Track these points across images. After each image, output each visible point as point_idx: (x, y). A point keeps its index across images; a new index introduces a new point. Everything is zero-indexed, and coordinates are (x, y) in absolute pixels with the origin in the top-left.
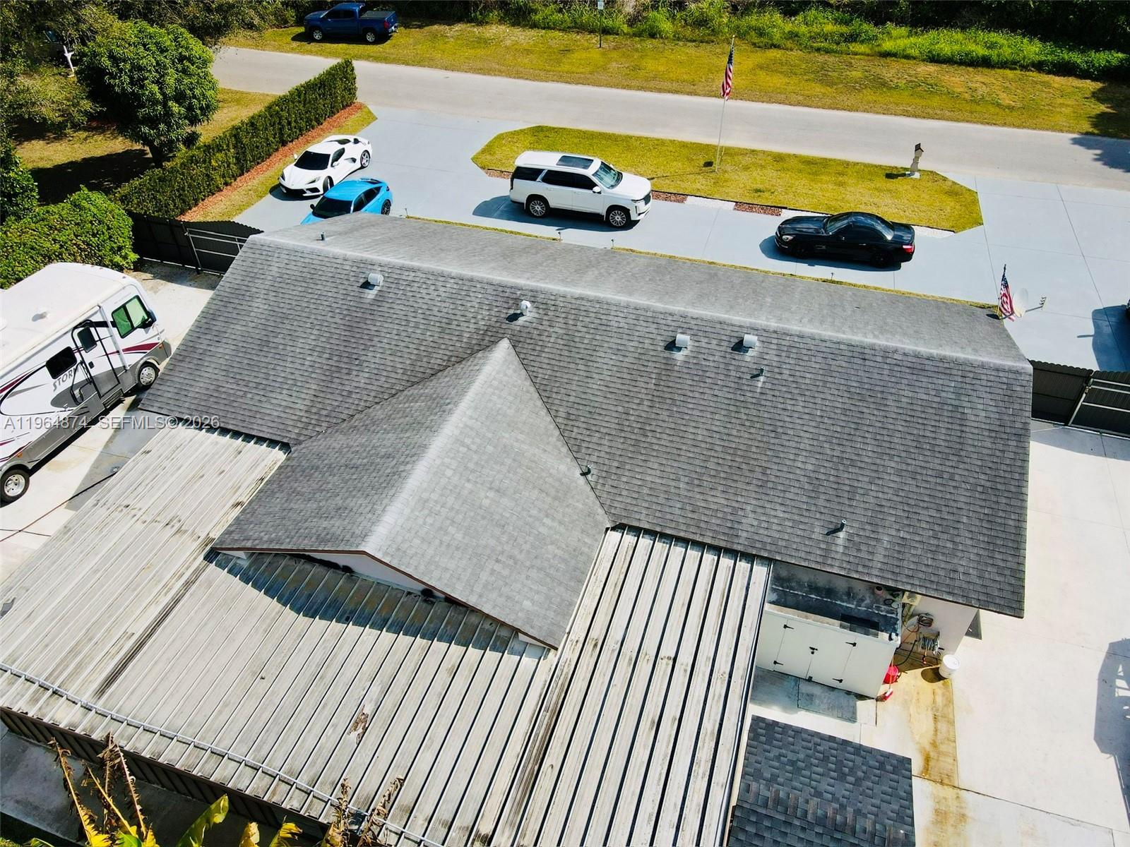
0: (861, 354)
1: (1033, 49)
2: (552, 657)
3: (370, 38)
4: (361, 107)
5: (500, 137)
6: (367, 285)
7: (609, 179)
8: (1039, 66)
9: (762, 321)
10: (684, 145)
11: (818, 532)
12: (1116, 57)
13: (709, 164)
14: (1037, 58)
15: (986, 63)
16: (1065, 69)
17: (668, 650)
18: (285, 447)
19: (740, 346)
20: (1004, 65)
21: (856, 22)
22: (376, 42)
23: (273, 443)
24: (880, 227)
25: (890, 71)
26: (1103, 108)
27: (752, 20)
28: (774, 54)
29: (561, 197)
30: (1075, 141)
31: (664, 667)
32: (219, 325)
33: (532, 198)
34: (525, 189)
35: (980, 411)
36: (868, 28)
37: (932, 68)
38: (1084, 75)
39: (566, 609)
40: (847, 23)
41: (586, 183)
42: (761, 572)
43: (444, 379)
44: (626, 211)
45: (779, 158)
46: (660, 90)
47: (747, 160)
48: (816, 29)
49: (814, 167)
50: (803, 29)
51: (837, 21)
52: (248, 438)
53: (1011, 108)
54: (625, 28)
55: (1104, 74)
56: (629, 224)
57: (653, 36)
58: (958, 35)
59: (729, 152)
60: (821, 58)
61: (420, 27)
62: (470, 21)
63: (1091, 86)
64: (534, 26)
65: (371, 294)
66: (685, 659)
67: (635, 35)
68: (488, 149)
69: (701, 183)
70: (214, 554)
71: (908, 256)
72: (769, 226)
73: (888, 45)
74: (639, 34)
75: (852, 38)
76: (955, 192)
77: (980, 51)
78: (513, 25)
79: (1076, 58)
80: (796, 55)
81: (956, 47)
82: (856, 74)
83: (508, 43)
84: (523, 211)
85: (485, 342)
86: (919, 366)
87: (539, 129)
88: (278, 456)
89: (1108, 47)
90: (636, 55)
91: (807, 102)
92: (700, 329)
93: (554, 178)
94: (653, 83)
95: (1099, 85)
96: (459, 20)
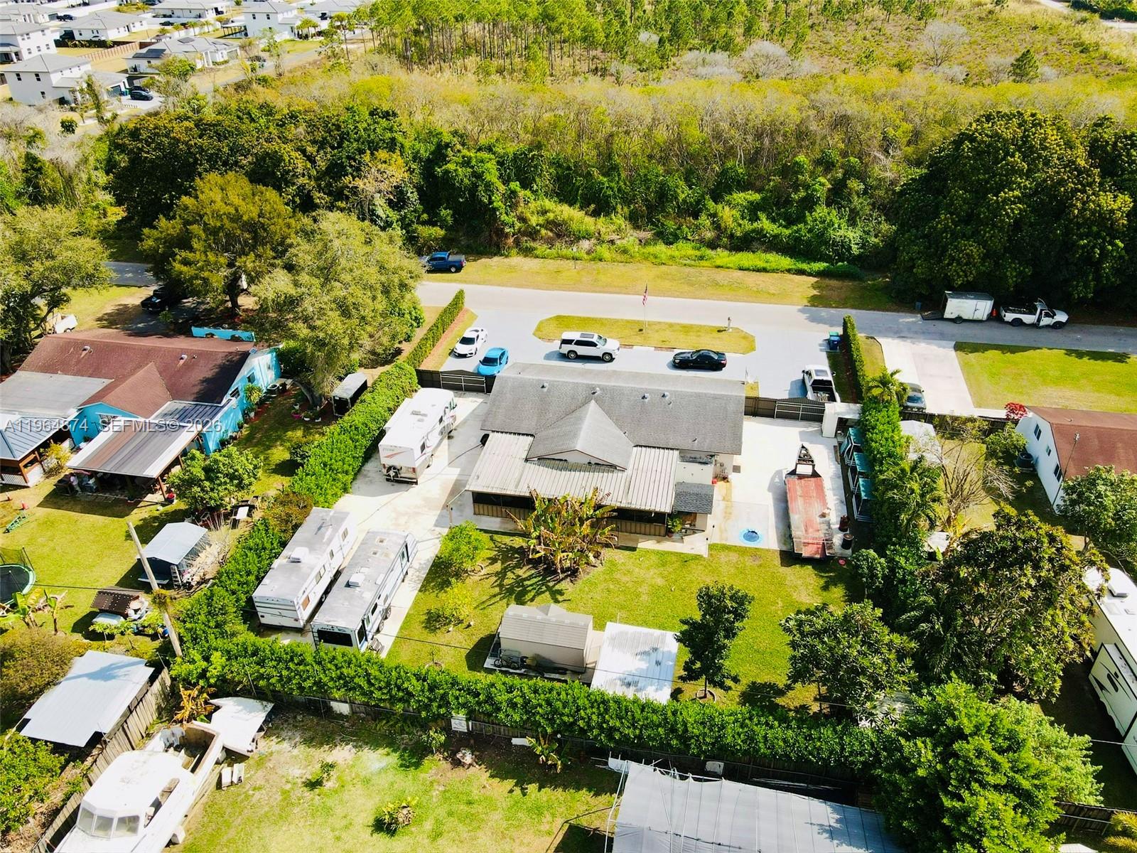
0: (698, 396)
1: (786, 262)
2: (625, 473)
3: (453, 270)
4: (467, 311)
5: (541, 322)
6: (543, 387)
7: (602, 341)
8: (789, 271)
9: (670, 388)
10: (628, 321)
11: (690, 441)
12: (820, 266)
13: (641, 330)
14: (788, 267)
15: (764, 270)
16: (801, 272)
17: (654, 469)
18: (532, 435)
19: (664, 396)
20: (774, 271)
21: (703, 249)
22: (456, 272)
23: (527, 435)
24: (713, 355)
25: (721, 275)
26: (815, 292)
27: (651, 249)
28: (663, 268)
29: (582, 350)
30: (800, 311)
31: (654, 473)
32: (497, 403)
33: (570, 352)
34: (566, 349)
35: (731, 407)
36: (709, 252)
37: (741, 273)
38: (810, 275)
39: (627, 462)
40: (699, 249)
41: (593, 345)
42: (677, 453)
43: (577, 414)
44: (611, 355)
45: (671, 325)
46: (611, 293)
47: (657, 327)
48: (683, 253)
49: (687, 329)
50: (677, 253)
51: (694, 248)
52: (519, 434)
53: (774, 294)
54: (585, 256)
55: (819, 274)
56: (612, 359)
57: (601, 260)
58: (750, 255)
59: (650, 324)
60: (687, 269)
61: (475, 260)
62: (502, 255)
63: (813, 280)
64: (537, 257)
65: (545, 390)
66: (659, 470)
67: (591, 260)
68: (538, 329)
69: (639, 339)
70: (526, 460)
71: (724, 365)
72: (669, 356)
73: (718, 262)
74: (593, 259)
75: (702, 258)
76: (747, 337)
77: (761, 264)
78: (525, 256)
79: (805, 266)
80: (673, 269)
81: (751, 263)
82: (704, 279)
83: (526, 268)
84: (565, 357)
85: (586, 402)
86: (715, 398)
87: (558, 318)
88: (530, 439)
89: (819, 260)
90: (595, 272)
91: (682, 295)
92: (651, 392)
93: (579, 343)
94: (606, 289)
95: (816, 279)
96: (495, 255)
